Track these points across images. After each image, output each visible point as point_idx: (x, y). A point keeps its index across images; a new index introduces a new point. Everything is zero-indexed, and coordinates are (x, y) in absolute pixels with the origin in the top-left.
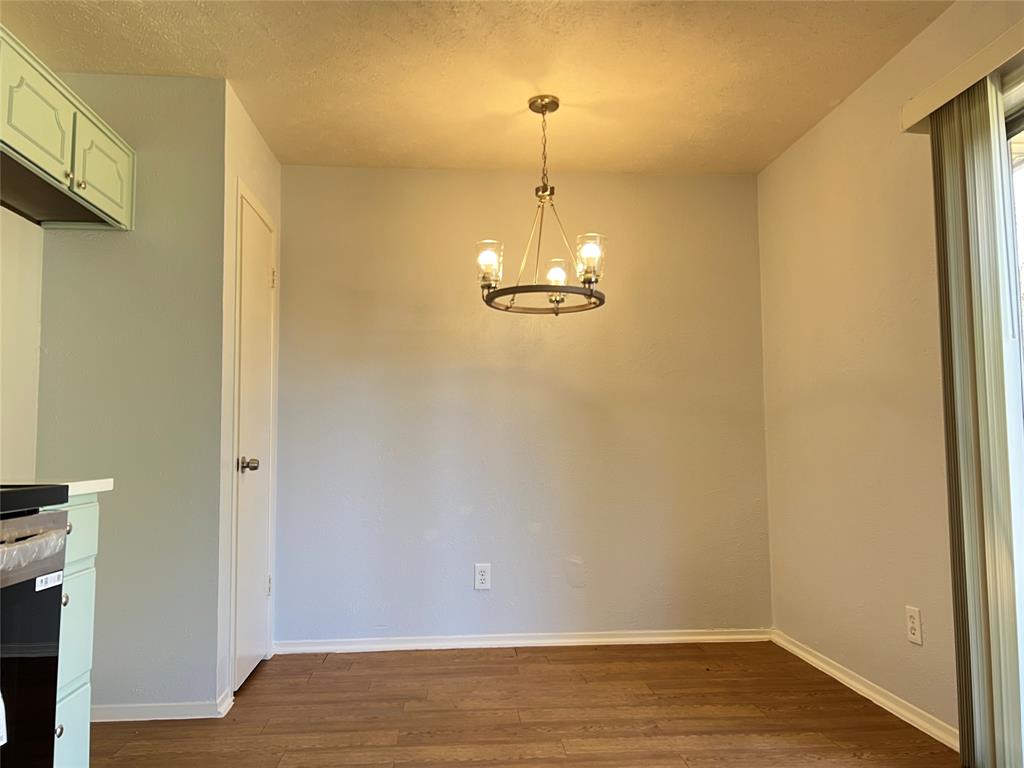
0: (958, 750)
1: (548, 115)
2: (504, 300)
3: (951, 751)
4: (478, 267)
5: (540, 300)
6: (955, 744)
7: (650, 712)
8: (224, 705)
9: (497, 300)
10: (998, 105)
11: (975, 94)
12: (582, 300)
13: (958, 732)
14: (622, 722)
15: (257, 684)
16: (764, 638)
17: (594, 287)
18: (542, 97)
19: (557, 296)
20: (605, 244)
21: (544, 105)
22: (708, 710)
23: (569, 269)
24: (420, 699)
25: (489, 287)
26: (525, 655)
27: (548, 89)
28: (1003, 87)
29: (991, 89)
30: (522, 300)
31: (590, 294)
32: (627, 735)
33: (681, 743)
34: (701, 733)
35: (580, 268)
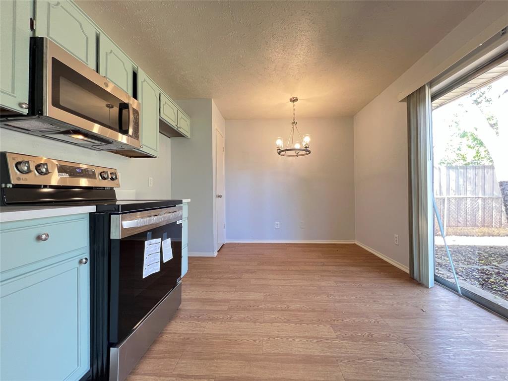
0: (409, 273)
1: (295, 103)
2: (283, 153)
3: (407, 274)
4: (276, 145)
5: (293, 153)
6: (408, 272)
7: (322, 260)
8: (216, 254)
9: (281, 153)
10: (428, 93)
11: (421, 90)
12: (305, 152)
13: (409, 268)
14: (315, 262)
15: (223, 249)
16: (353, 243)
17: (308, 149)
18: (293, 98)
19: (297, 151)
20: (311, 137)
21: (294, 100)
22: (338, 260)
23: (301, 144)
24: (262, 255)
25: (279, 150)
26: (288, 245)
27: (295, 95)
28: (431, 87)
29: (427, 88)
30: (288, 153)
31: (307, 151)
32: (316, 265)
33: (330, 268)
34: (336, 266)
35: (304, 144)
